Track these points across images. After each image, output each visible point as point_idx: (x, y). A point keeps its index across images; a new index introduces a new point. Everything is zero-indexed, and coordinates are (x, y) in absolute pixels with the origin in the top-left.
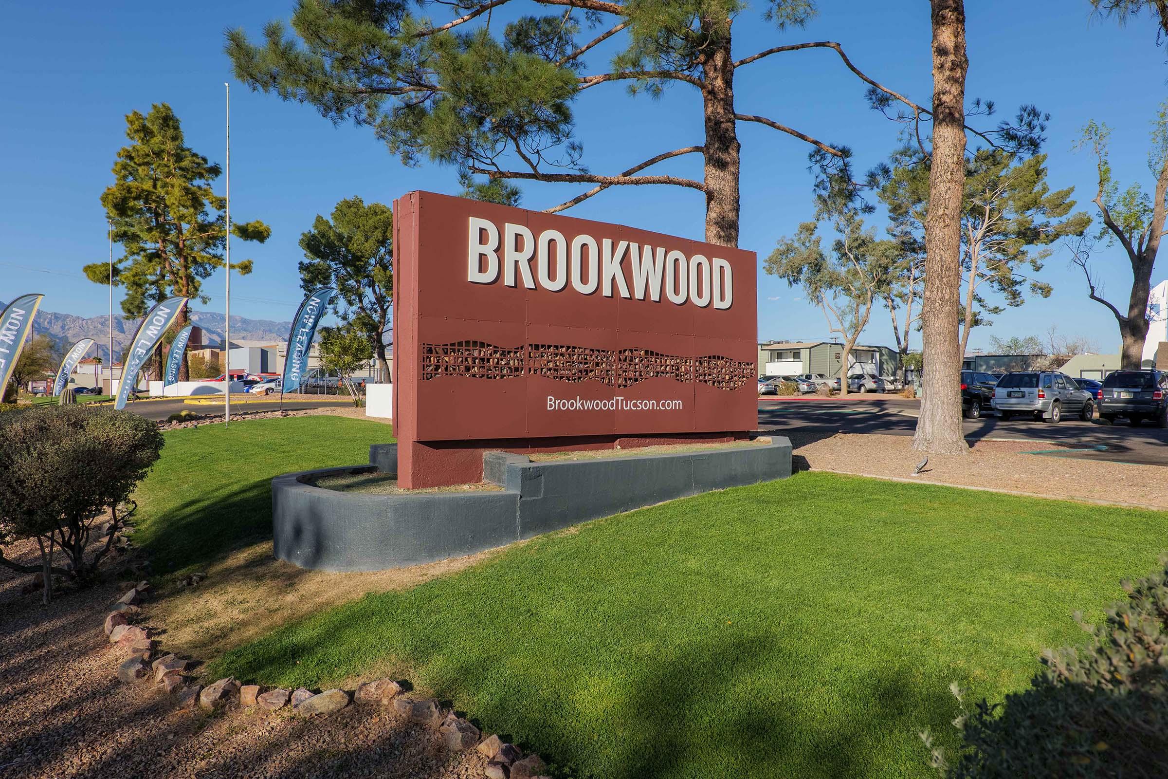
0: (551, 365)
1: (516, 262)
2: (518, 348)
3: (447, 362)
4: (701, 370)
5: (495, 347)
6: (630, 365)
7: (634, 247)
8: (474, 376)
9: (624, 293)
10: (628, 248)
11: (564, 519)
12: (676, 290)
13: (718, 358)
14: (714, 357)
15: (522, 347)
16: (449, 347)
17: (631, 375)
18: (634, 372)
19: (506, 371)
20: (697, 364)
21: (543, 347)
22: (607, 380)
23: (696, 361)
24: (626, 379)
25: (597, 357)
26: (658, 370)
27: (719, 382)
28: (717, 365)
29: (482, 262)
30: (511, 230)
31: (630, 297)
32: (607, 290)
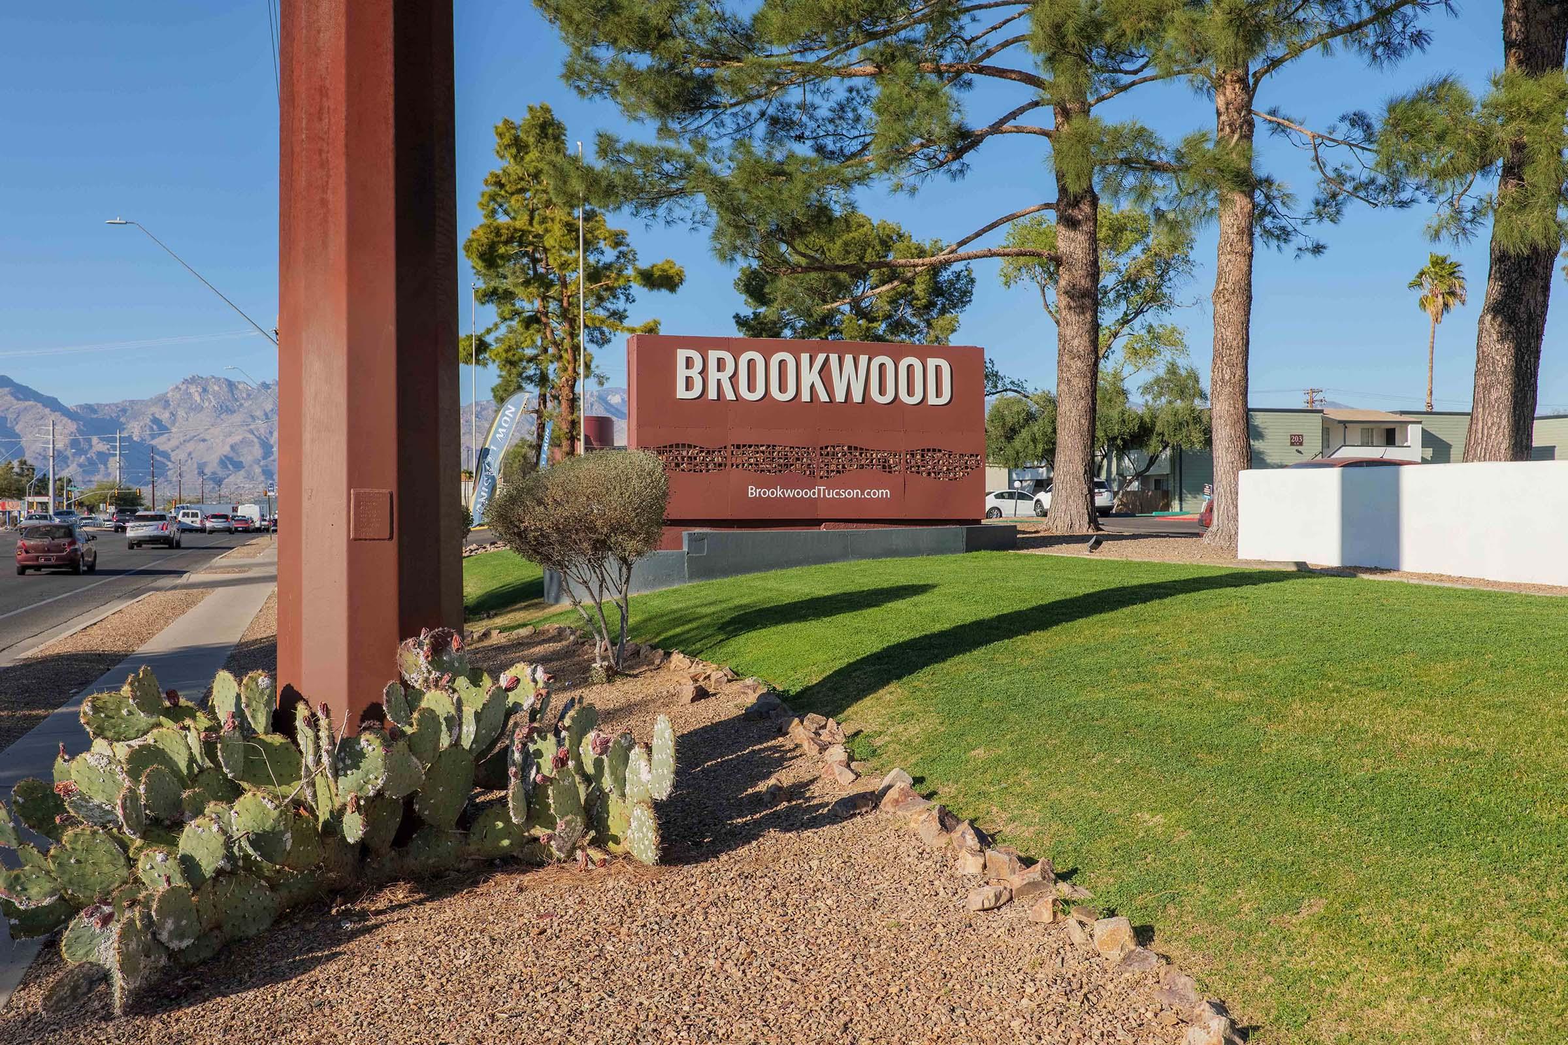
0: (752, 461)
1: (719, 381)
2: (721, 448)
4: (913, 462)
5: (701, 448)
6: (833, 459)
7: (834, 358)
8: (683, 470)
9: (824, 397)
10: (827, 359)
11: (726, 572)
12: (882, 391)
13: (934, 450)
14: (929, 450)
15: (725, 447)
16: (662, 449)
17: (833, 467)
18: (837, 465)
19: (711, 466)
20: (908, 457)
21: (744, 446)
22: (808, 473)
23: (907, 454)
24: (827, 472)
25: (797, 453)
26: (862, 463)
27: (935, 473)
28: (933, 457)
29: (689, 385)
30: (713, 355)
31: (831, 401)
32: (806, 397)
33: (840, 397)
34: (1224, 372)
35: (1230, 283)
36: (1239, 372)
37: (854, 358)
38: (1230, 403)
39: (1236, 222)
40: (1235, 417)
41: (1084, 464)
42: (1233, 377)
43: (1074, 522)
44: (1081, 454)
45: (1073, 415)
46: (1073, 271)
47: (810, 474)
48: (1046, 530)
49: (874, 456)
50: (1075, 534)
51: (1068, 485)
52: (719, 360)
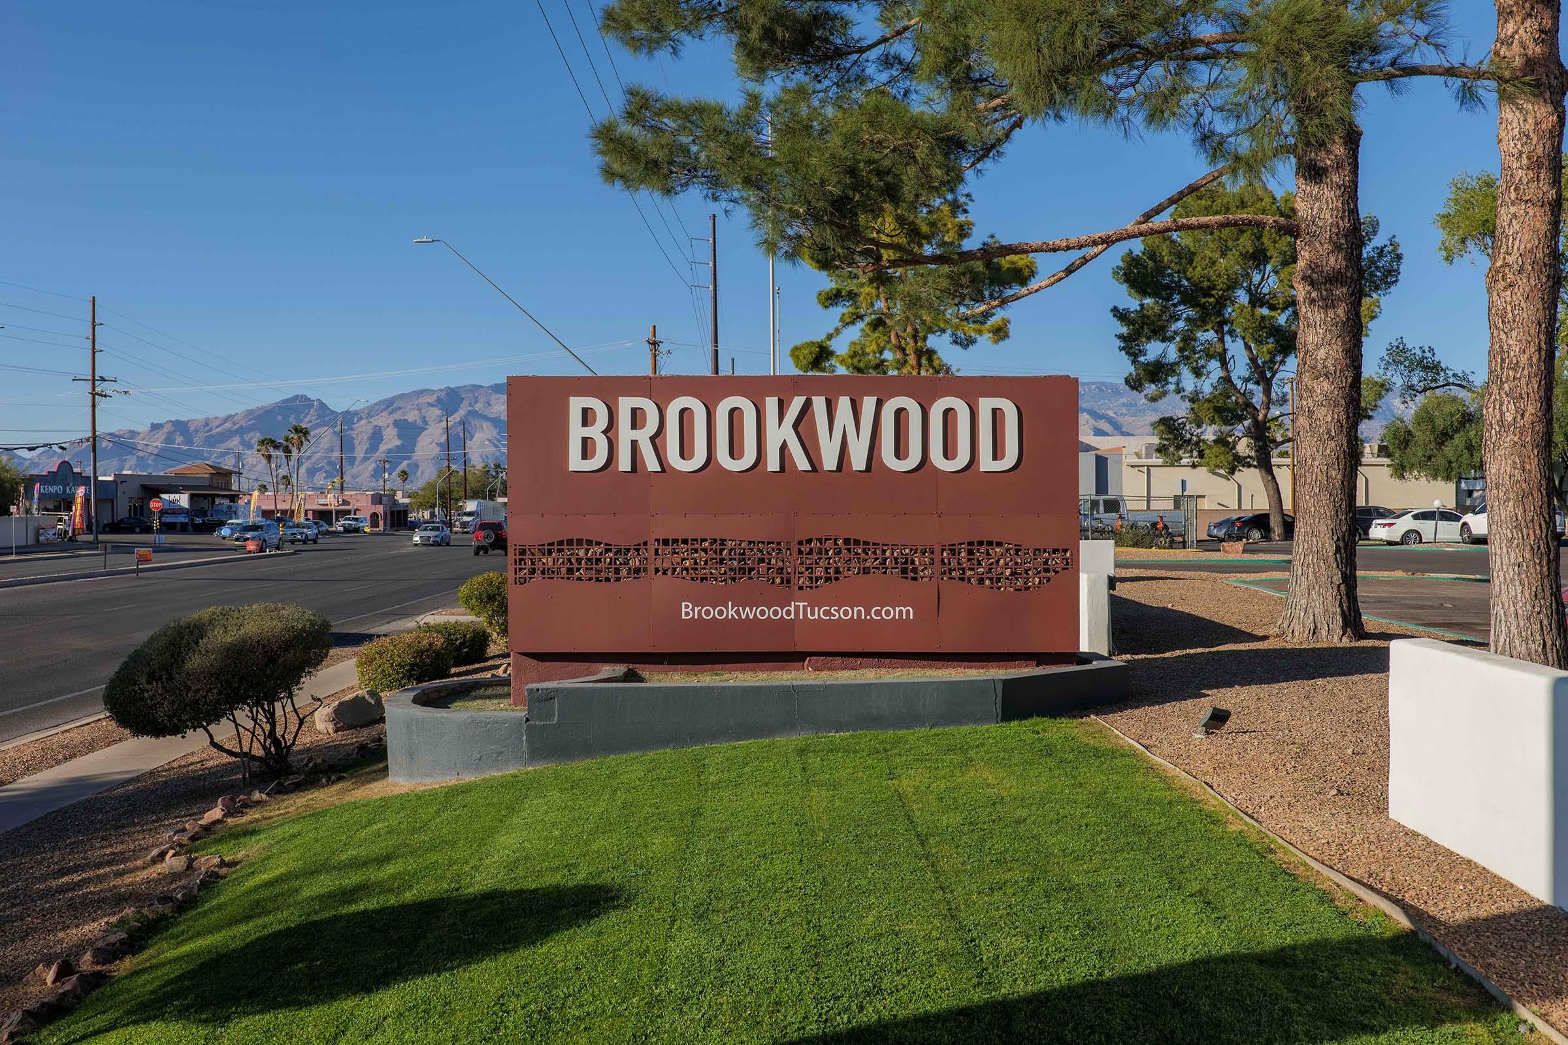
0: (687, 563)
1: (634, 444)
2: (639, 545)
3: (544, 564)
4: (954, 563)
5: (606, 545)
6: (820, 559)
7: (819, 403)
8: (580, 579)
9: (803, 464)
10: (807, 405)
11: (588, 750)
12: (900, 452)
13: (990, 543)
14: (981, 543)
15: (645, 544)
16: (546, 547)
17: (820, 572)
18: (826, 569)
19: (624, 572)
20: (945, 554)
21: (675, 541)
22: (778, 581)
23: (943, 550)
24: (811, 579)
25: (761, 551)
26: (868, 564)
27: (991, 579)
28: (988, 554)
29: (587, 447)
30: (625, 405)
31: (814, 469)
32: (773, 464)
33: (829, 462)
34: (1504, 408)
35: (1516, 253)
36: (1532, 408)
37: (853, 402)
38: (1514, 463)
39: (1525, 149)
40: (1524, 486)
41: (1335, 538)
42: (1519, 417)
43: (1319, 625)
44: (1329, 522)
45: (1317, 463)
46: (1317, 244)
47: (782, 582)
48: (1277, 636)
49: (888, 553)
50: (1318, 646)
51: (1311, 570)
52: (634, 411)
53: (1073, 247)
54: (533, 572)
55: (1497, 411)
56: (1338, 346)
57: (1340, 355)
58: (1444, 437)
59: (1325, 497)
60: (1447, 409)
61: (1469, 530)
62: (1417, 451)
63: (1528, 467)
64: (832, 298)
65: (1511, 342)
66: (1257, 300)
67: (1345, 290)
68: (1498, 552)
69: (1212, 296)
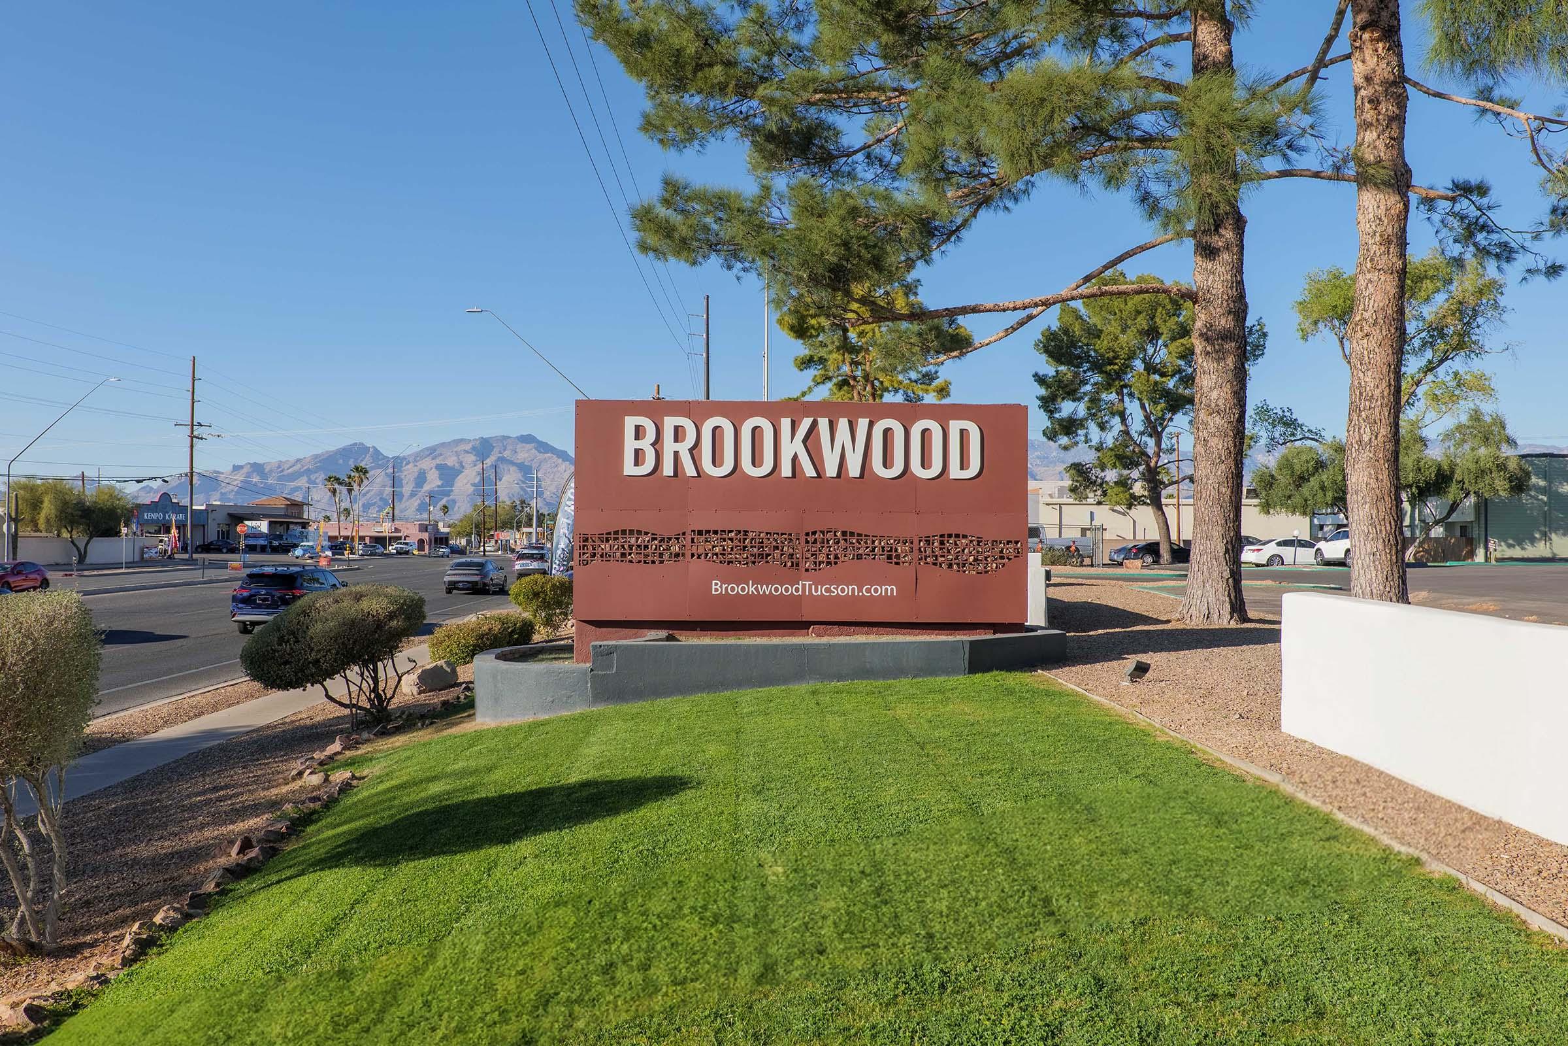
0: (717, 550)
1: (676, 454)
2: (679, 535)
3: (602, 549)
4: (929, 551)
5: (653, 534)
6: (823, 547)
7: (823, 423)
8: (631, 561)
10: (814, 424)
11: (639, 694)
13: (957, 536)
14: (950, 536)
15: (684, 534)
16: (605, 536)
17: (822, 558)
18: (828, 555)
19: (666, 556)
20: (922, 544)
21: (708, 532)
22: (789, 564)
23: (920, 541)
24: (815, 563)
25: (776, 540)
26: (860, 552)
27: (958, 564)
28: (956, 544)
29: (638, 457)
30: (669, 423)
31: (819, 476)
32: (786, 471)
33: (831, 471)
34: (1362, 431)
35: (1371, 311)
36: (1384, 431)
38: (1370, 473)
39: (1379, 229)
40: (1378, 492)
41: (1225, 541)
42: (1374, 438)
43: (1212, 611)
44: (1220, 529)
45: (1210, 482)
46: (1211, 308)
47: (792, 565)
48: (1179, 620)
49: (876, 543)
50: (1211, 627)
51: (1205, 567)
52: (676, 428)
53: (1019, 308)
54: (594, 555)
55: (1356, 433)
56: (1227, 389)
57: (1229, 396)
58: (1301, 480)
59: (1217, 508)
60: (1304, 458)
61: (1322, 554)
62: (1278, 492)
63: (1380, 477)
64: (806, 363)
65: (1367, 380)
66: (1150, 368)
67: (1233, 345)
68: (1358, 544)
69: (1116, 364)
